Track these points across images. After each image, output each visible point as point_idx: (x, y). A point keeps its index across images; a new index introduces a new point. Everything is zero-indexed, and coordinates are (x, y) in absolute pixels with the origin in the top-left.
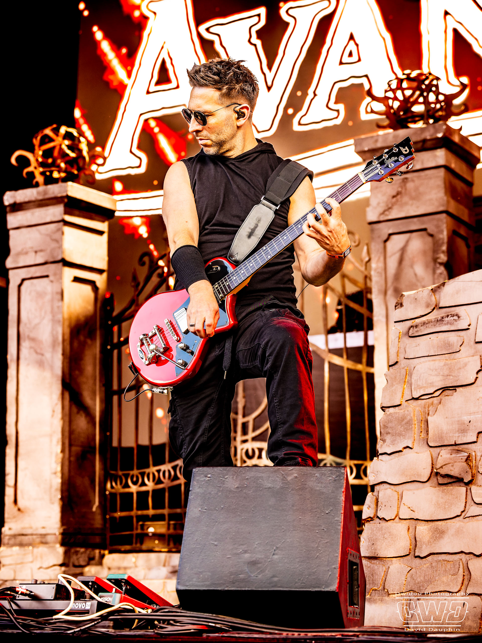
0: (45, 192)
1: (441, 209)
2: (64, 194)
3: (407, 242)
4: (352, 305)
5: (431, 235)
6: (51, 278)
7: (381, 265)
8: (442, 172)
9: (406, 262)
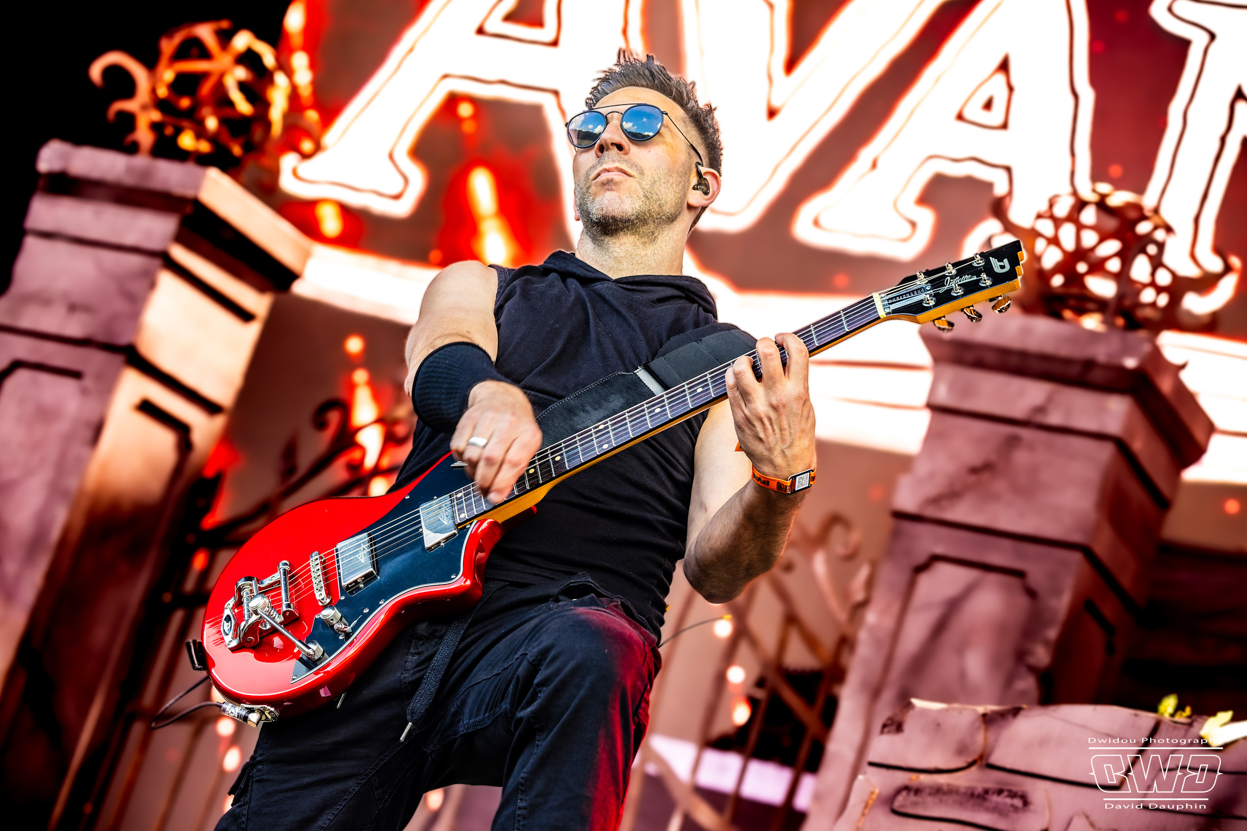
0: (146, 173)
1: (1076, 537)
2: (189, 193)
3: (969, 591)
4: (789, 696)
5: (1031, 593)
6: (88, 382)
7: (889, 622)
8: (1105, 452)
9: (951, 637)
